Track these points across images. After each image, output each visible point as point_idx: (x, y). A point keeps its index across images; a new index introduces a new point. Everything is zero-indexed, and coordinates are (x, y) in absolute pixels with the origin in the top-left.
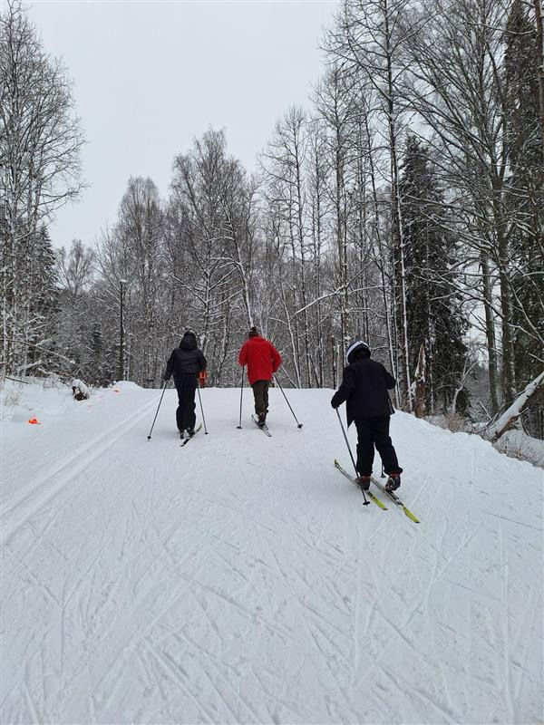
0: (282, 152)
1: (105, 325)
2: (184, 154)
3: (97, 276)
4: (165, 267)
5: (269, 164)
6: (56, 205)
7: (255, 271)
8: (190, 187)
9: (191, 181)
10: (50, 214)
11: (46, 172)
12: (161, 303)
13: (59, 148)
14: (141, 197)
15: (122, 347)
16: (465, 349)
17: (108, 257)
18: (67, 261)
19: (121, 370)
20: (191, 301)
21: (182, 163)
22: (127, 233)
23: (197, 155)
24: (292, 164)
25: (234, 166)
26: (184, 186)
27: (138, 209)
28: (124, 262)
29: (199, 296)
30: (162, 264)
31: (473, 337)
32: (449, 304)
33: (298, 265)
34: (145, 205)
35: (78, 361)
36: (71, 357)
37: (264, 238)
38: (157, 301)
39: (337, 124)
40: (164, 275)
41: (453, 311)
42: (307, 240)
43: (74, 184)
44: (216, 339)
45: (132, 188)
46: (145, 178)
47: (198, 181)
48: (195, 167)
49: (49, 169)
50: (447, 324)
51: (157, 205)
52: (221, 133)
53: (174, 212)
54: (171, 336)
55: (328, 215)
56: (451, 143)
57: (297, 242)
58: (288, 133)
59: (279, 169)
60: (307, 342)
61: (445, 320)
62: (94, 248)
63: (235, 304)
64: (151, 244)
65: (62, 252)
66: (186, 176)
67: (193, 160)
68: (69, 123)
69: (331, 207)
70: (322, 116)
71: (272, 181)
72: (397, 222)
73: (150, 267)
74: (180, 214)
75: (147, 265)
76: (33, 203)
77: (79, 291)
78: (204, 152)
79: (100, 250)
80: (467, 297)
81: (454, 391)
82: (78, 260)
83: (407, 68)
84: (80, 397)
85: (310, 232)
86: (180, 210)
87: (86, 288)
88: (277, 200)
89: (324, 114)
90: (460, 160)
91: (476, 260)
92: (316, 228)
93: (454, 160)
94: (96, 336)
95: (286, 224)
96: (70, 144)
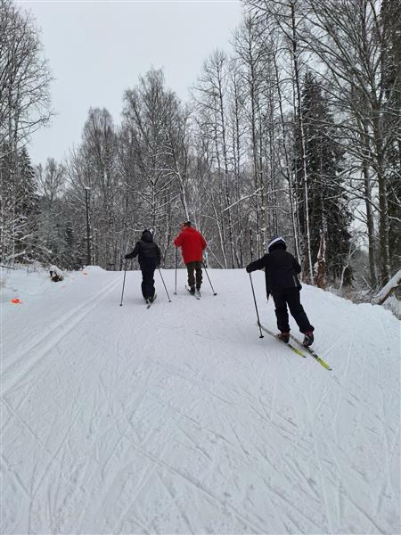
0: (208, 85)
1: (76, 223)
2: (132, 89)
3: (67, 185)
4: (120, 177)
5: (198, 95)
6: (32, 130)
7: (189, 180)
8: (137, 114)
9: (138, 110)
10: (28, 137)
11: (23, 104)
12: (118, 206)
13: (32, 84)
14: (99, 123)
15: (88, 240)
16: (350, 236)
17: (75, 171)
18: (44, 175)
19: (89, 257)
20: (140, 203)
21: (130, 96)
22: (90, 151)
23: (142, 90)
24: (216, 95)
25: (171, 97)
26: (133, 114)
27: (97, 133)
28: (88, 174)
29: (148, 199)
30: (117, 175)
31: (356, 227)
32: (337, 202)
33: (222, 174)
34: (102, 129)
35: (56, 251)
36: (50, 248)
37: (196, 154)
38: (114, 204)
39: (251, 62)
40: (120, 184)
41: (340, 208)
42: (230, 155)
43: (45, 112)
44: (161, 232)
45: (92, 117)
46: (102, 109)
47: (143, 109)
48: (140, 98)
49: (25, 101)
50: (336, 218)
51: (112, 129)
52: (161, 71)
53: (126, 134)
54: (126, 231)
55: (245, 135)
56: (341, 76)
57: (221, 156)
58: (212, 70)
59: (207, 99)
60: (231, 234)
61: (334, 214)
62: (64, 164)
63: (174, 205)
64: (109, 160)
65: (39, 168)
66: (134, 105)
67: (139, 93)
68: (39, 63)
69: (247, 129)
70: (239, 56)
71: (201, 109)
72: (300, 138)
73: (109, 177)
74: (130, 136)
75: (106, 176)
76: (13, 129)
77: (54, 198)
78: (147, 87)
79: (68, 164)
80: (351, 196)
81: (342, 268)
82: (52, 173)
83: (305, 17)
84: (56, 279)
85: (231, 149)
86: (130, 133)
87: (60, 195)
88: (206, 124)
89: (241, 54)
90: (346, 90)
91: (359, 168)
92: (236, 145)
93: (343, 90)
94: (69, 232)
95: (213, 142)
96: (41, 80)
